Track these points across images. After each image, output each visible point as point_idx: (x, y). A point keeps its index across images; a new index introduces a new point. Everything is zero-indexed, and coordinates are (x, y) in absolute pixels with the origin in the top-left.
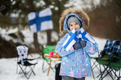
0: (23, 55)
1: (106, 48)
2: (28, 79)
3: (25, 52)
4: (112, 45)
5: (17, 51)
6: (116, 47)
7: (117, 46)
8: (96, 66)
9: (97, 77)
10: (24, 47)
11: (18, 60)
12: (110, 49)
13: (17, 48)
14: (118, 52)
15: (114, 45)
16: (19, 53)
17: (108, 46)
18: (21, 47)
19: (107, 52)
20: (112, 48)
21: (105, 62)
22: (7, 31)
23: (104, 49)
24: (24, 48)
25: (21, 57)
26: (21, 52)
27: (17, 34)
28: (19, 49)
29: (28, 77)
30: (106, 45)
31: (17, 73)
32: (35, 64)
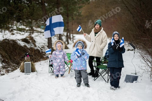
16: (50, 60)
31: (49, 72)
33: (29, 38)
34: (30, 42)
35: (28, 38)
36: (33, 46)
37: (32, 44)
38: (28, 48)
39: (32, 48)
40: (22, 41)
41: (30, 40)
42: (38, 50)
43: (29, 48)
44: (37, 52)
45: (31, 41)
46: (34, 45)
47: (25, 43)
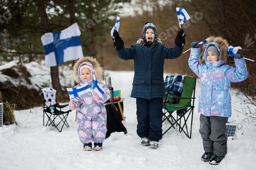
0: (50, 100)
2: (60, 131)
3: (52, 96)
4: (173, 82)
6: (177, 85)
7: (178, 83)
10: (51, 89)
12: (171, 87)
14: (180, 90)
15: (175, 82)
16: (46, 98)
17: (168, 83)
20: (173, 86)
24: (50, 91)
25: (47, 102)
31: (43, 125)
32: (68, 112)
33: (18, 68)
34: (18, 75)
35: (16, 69)
36: (24, 83)
37: (23, 80)
38: (14, 87)
39: (23, 86)
40: (3, 73)
41: (19, 71)
42: (34, 90)
43: (16, 86)
44: (32, 95)
45: (20, 74)
46: (26, 82)
47: (8, 77)
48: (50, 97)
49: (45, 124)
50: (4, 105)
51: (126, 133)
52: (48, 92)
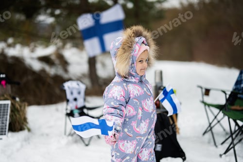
0: (75, 100)
1: (238, 86)
2: (87, 145)
3: (79, 93)
5: (64, 91)
8: (219, 122)
9: (222, 143)
10: (78, 84)
11: (67, 109)
13: (64, 86)
16: (69, 96)
18: (71, 84)
19: (240, 94)
21: (238, 113)
22: (33, 51)
23: (234, 88)
24: (77, 86)
25: (72, 103)
26: (72, 93)
27: (53, 57)
28: (69, 87)
29: (87, 143)
30: (239, 79)
31: (65, 134)
48: (75, 95)
49: (67, 133)
50: (12, 104)
51: (184, 159)
52: (73, 88)
